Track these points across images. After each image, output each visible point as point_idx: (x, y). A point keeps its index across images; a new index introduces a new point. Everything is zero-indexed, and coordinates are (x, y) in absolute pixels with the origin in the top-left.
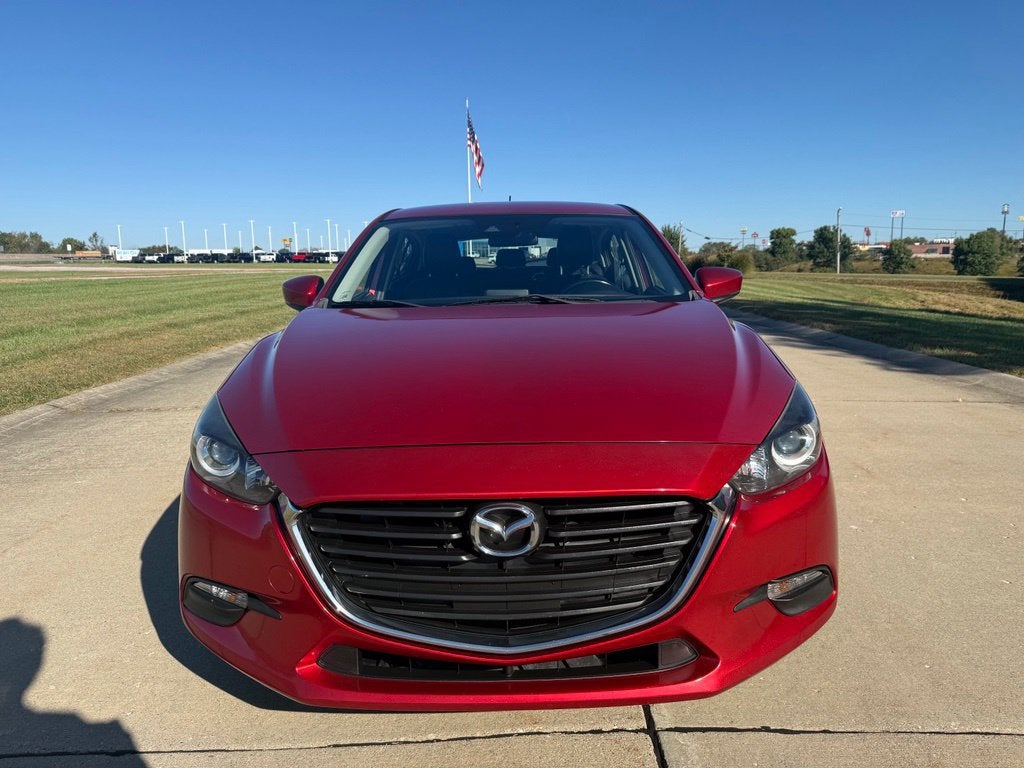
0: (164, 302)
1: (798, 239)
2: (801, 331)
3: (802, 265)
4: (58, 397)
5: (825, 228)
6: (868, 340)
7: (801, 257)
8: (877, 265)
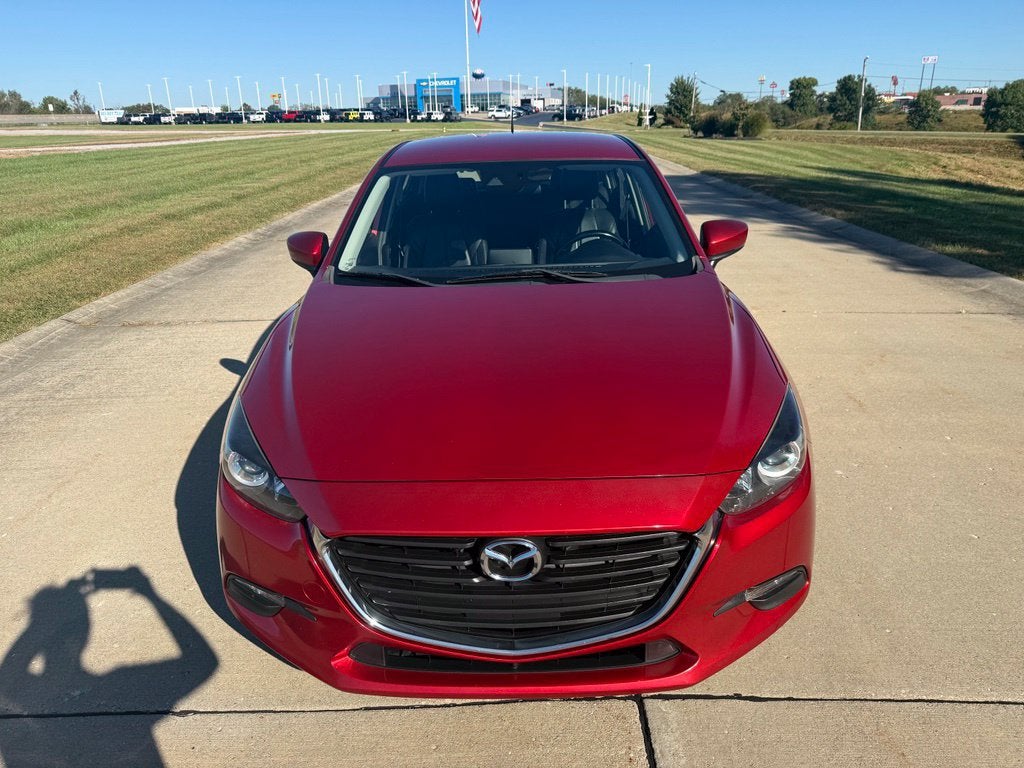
0: (158, 183)
1: (818, 90)
2: (812, 217)
3: (820, 119)
4: (70, 310)
5: (850, 78)
6: (878, 231)
7: (821, 110)
8: (902, 118)
